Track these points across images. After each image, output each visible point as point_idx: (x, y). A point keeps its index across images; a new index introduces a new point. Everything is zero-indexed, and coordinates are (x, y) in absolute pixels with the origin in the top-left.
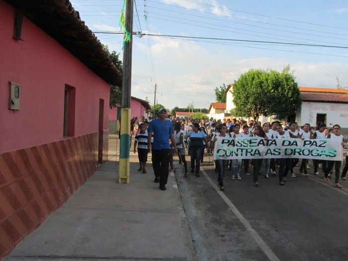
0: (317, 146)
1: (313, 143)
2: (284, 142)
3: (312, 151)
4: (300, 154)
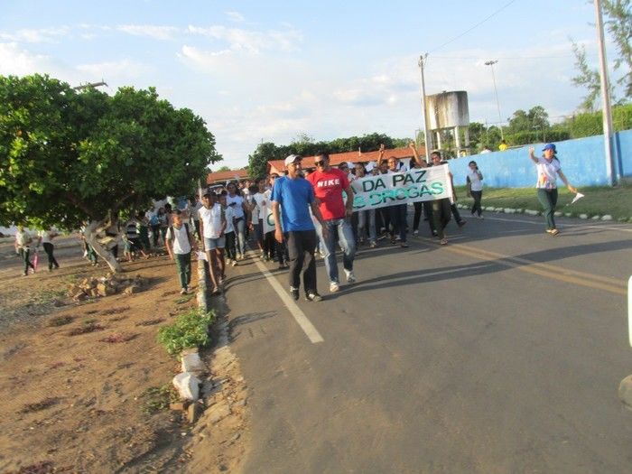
4: (393, 199)
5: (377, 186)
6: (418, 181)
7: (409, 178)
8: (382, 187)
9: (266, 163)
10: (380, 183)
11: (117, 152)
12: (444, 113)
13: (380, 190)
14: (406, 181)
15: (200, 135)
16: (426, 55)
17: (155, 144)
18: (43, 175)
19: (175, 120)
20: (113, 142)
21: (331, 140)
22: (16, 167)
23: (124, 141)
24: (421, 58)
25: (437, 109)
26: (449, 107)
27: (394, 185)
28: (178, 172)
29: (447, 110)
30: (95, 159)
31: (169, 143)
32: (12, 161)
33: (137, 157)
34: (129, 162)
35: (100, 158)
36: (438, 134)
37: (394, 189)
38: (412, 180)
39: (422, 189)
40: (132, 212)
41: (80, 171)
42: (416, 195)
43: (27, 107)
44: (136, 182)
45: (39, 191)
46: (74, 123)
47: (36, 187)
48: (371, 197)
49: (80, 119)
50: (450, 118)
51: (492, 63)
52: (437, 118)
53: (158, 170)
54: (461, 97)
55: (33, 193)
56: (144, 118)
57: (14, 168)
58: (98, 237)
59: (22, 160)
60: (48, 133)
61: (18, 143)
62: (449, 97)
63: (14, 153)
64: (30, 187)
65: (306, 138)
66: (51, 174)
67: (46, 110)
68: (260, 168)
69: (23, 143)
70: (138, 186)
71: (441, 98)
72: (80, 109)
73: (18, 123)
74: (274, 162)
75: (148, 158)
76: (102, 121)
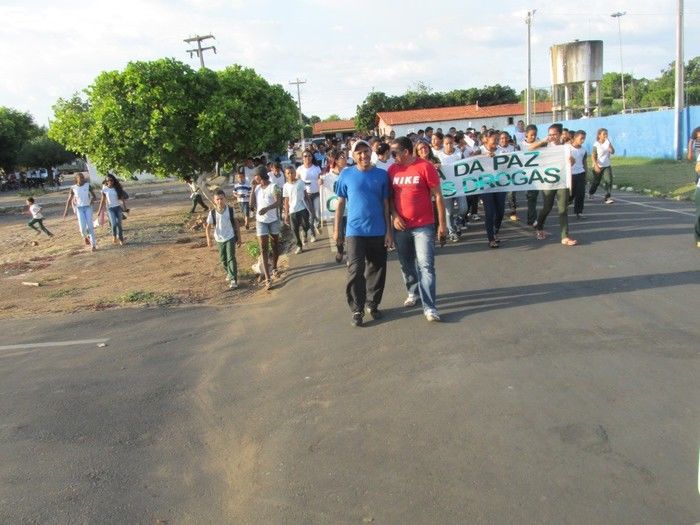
0: (521, 166)
1: (512, 159)
2: (456, 168)
3: (514, 175)
4: (492, 186)
5: (473, 169)
6: (527, 165)
7: (515, 161)
8: (479, 171)
9: (375, 115)
10: (476, 166)
11: (224, 122)
12: (574, 65)
13: (476, 174)
14: (511, 164)
15: (287, 108)
16: (534, 12)
17: (252, 115)
18: (172, 138)
19: (268, 96)
20: (222, 115)
21: (448, 91)
22: (154, 131)
23: (229, 114)
24: (529, 14)
25: (566, 60)
26: (580, 58)
27: (496, 168)
28: (269, 137)
29: (577, 61)
30: (209, 127)
31: (263, 114)
32: (152, 127)
33: (239, 126)
34: (233, 130)
35: (212, 127)
36: (566, 89)
37: (495, 173)
38: (519, 163)
39: (533, 175)
40: (234, 165)
41: (198, 135)
42: (523, 181)
43: (162, 86)
44: (237, 144)
45: (170, 149)
46: (193, 98)
47: (168, 146)
48: (464, 183)
49: (198, 95)
50: (580, 71)
51: (619, 15)
52: (565, 71)
53: (253, 137)
54: (596, 47)
55: (165, 151)
56: (245, 95)
57: (153, 133)
58: (207, 185)
59: (159, 126)
60: (175, 106)
61: (156, 114)
62: (581, 47)
63: (153, 121)
64: (164, 146)
65: (423, 87)
66: (177, 136)
67: (175, 89)
68: (368, 119)
69: (159, 114)
70: (239, 147)
71: (571, 48)
72: (198, 87)
73: (155, 98)
74: (383, 114)
75: (247, 126)
76: (214, 97)
